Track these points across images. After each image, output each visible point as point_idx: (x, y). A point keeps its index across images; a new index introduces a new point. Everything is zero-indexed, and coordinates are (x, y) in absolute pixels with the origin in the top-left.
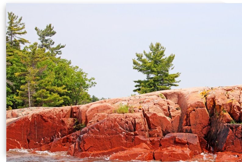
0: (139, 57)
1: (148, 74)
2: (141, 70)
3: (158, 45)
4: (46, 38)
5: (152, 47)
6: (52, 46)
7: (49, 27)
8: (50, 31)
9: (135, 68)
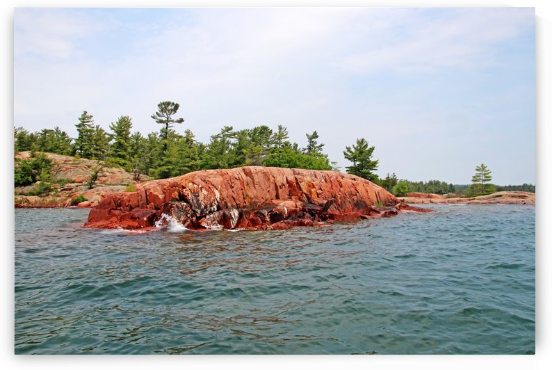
0: (349, 149)
1: (355, 161)
2: (350, 159)
3: (363, 140)
4: (313, 140)
5: (358, 142)
6: (316, 146)
7: (315, 133)
8: (315, 136)
9: (346, 158)
